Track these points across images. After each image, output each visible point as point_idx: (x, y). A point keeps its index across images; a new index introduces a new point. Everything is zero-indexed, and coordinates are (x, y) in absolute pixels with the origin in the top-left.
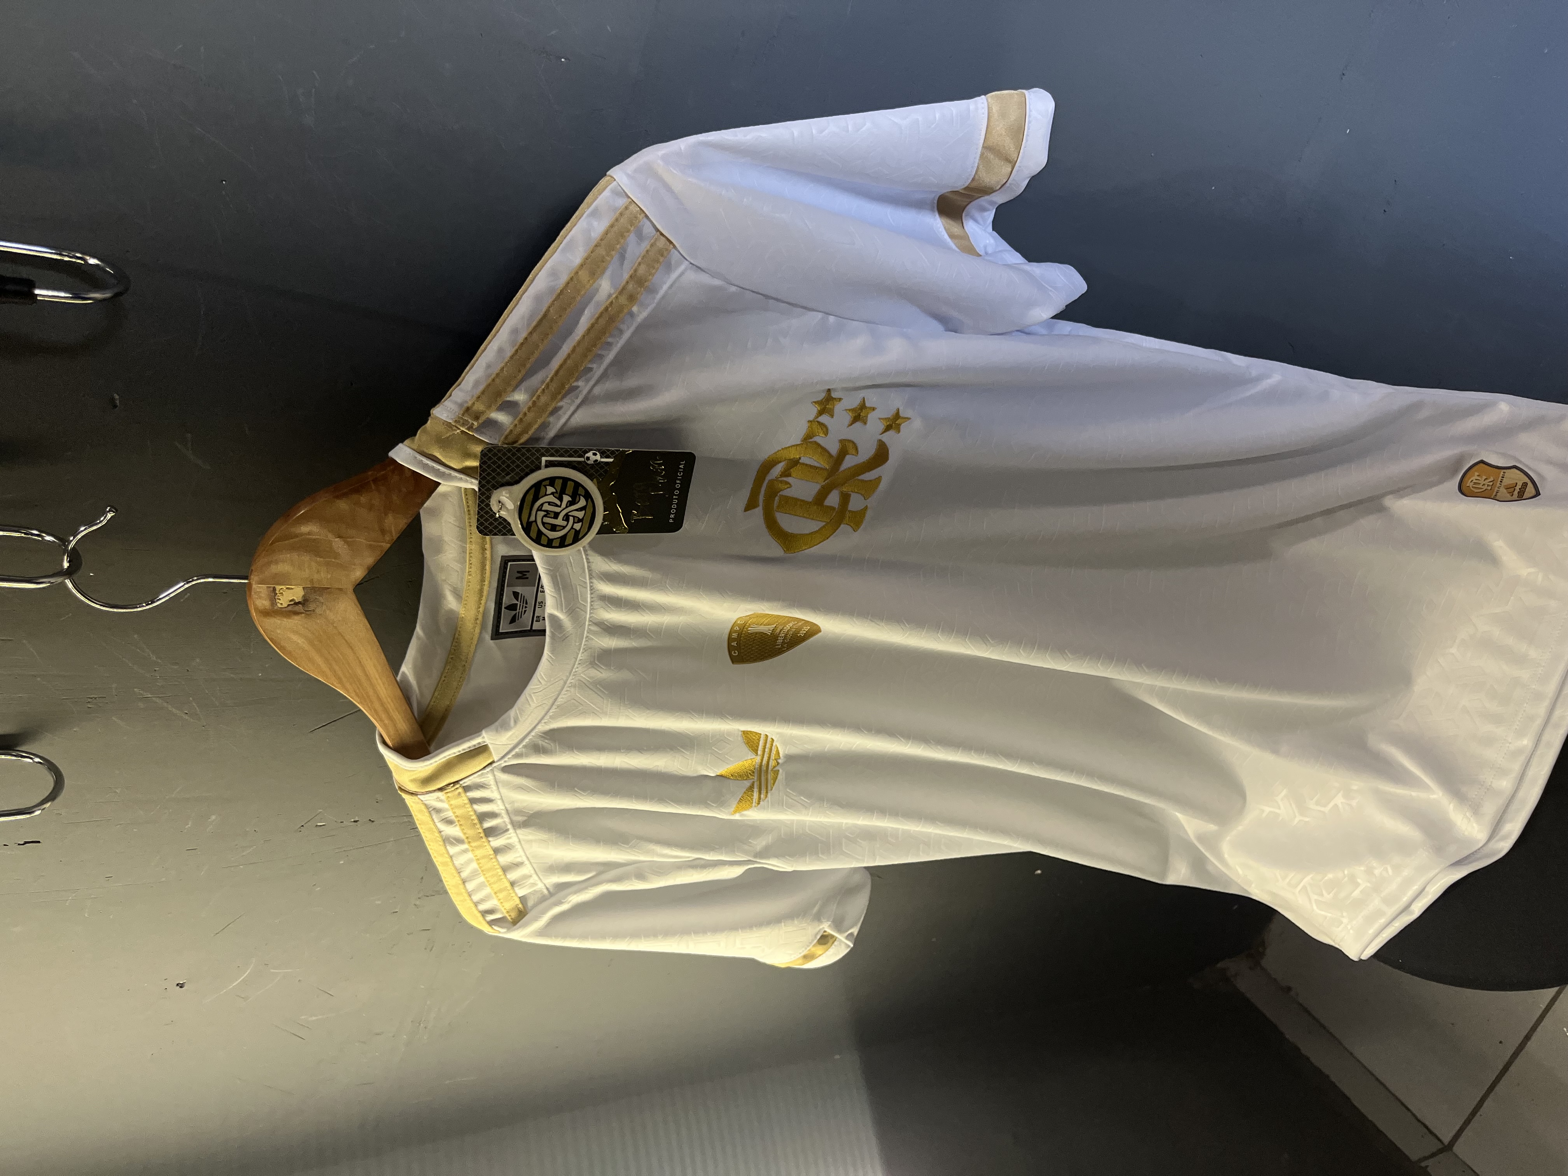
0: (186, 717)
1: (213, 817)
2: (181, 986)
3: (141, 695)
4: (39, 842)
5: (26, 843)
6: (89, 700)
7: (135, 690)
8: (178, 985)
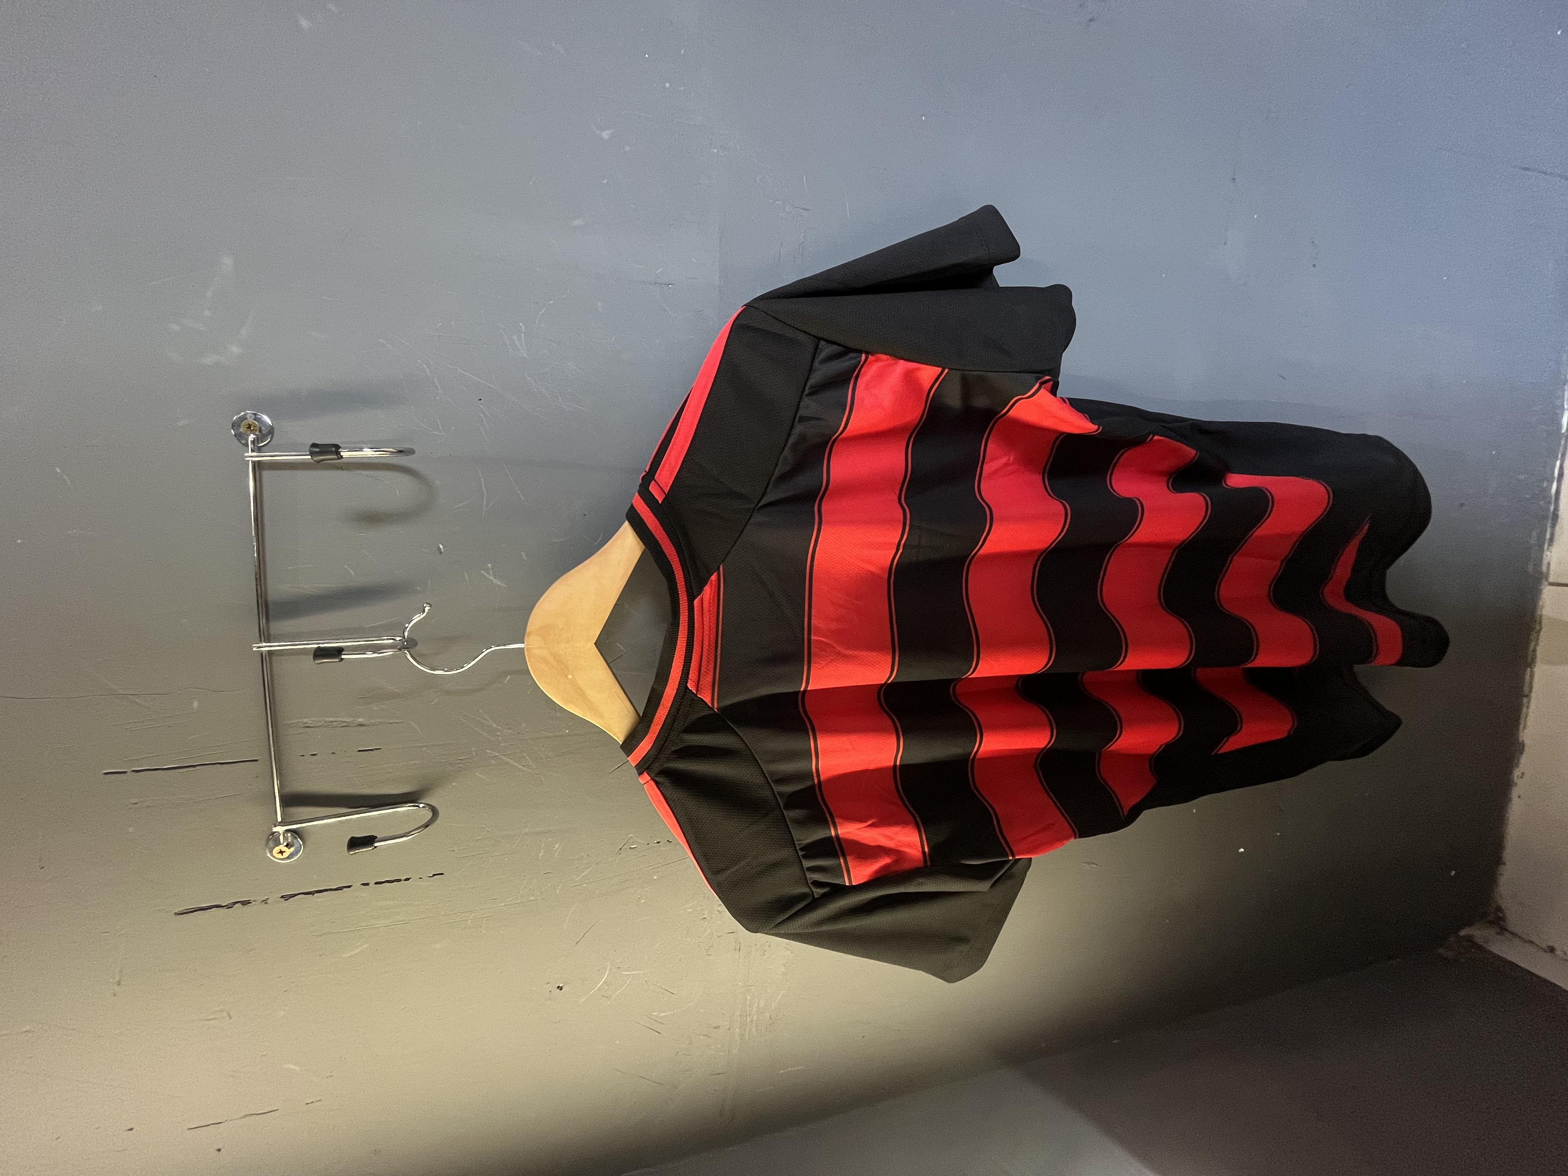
0: (524, 768)
1: (557, 846)
2: (560, 988)
3: (491, 754)
4: (442, 874)
5: (434, 875)
6: (459, 761)
7: (487, 751)
8: (558, 987)
